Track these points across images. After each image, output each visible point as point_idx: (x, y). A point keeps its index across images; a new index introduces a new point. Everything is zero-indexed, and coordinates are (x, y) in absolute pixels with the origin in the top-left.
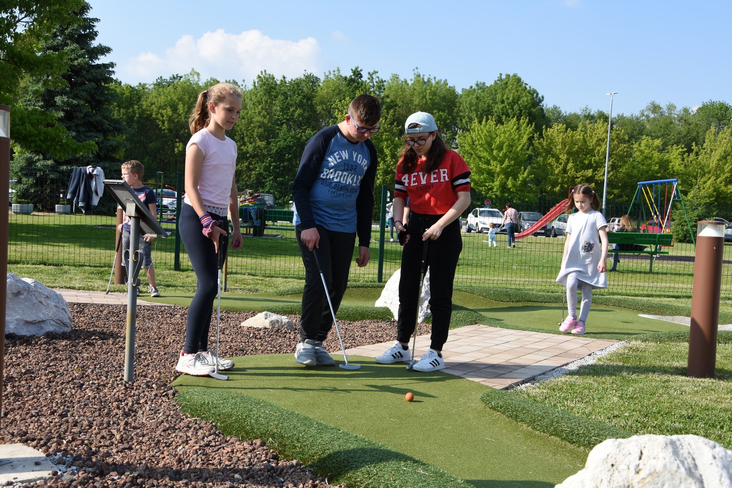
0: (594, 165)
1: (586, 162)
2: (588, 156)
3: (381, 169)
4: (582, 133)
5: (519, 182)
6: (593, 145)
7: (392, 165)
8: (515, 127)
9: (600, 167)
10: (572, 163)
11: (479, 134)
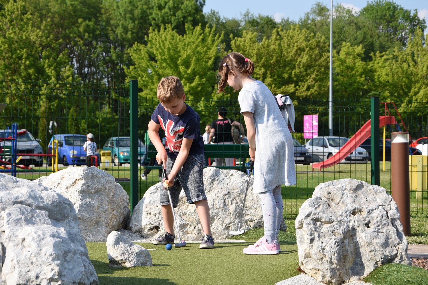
0: (295, 79)
1: (286, 76)
2: (287, 69)
3: (44, 94)
4: (277, 43)
5: (213, 103)
6: (292, 56)
7: (58, 89)
8: (201, 37)
9: (302, 81)
10: (271, 77)
11: (160, 47)
